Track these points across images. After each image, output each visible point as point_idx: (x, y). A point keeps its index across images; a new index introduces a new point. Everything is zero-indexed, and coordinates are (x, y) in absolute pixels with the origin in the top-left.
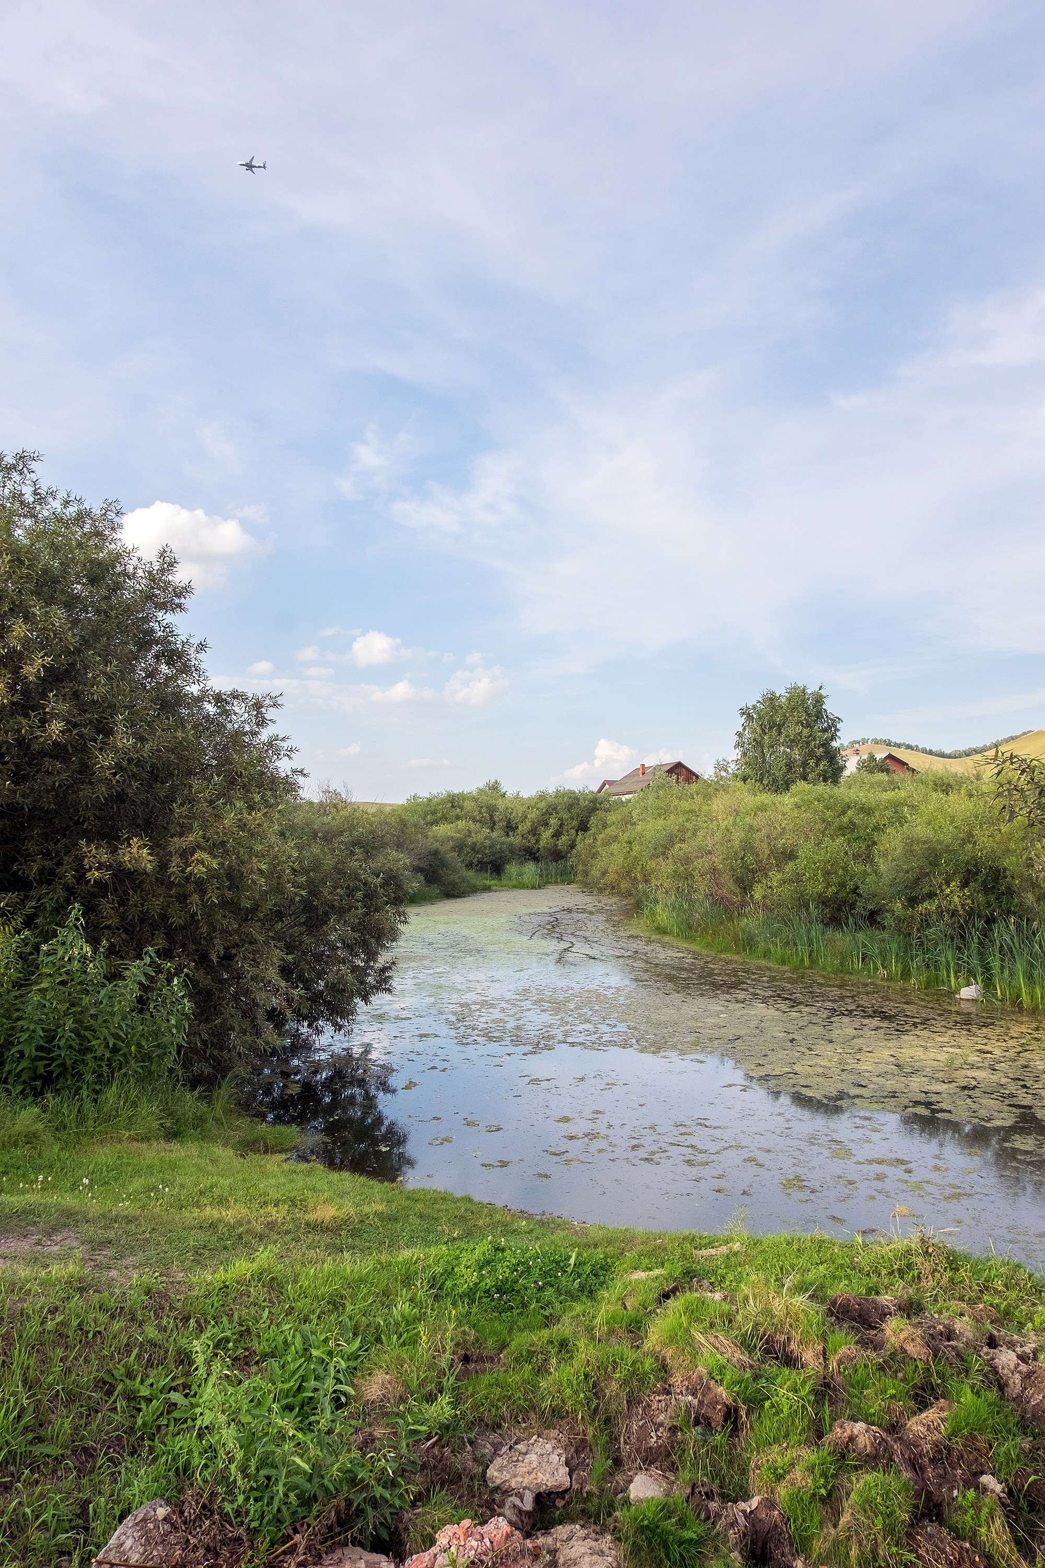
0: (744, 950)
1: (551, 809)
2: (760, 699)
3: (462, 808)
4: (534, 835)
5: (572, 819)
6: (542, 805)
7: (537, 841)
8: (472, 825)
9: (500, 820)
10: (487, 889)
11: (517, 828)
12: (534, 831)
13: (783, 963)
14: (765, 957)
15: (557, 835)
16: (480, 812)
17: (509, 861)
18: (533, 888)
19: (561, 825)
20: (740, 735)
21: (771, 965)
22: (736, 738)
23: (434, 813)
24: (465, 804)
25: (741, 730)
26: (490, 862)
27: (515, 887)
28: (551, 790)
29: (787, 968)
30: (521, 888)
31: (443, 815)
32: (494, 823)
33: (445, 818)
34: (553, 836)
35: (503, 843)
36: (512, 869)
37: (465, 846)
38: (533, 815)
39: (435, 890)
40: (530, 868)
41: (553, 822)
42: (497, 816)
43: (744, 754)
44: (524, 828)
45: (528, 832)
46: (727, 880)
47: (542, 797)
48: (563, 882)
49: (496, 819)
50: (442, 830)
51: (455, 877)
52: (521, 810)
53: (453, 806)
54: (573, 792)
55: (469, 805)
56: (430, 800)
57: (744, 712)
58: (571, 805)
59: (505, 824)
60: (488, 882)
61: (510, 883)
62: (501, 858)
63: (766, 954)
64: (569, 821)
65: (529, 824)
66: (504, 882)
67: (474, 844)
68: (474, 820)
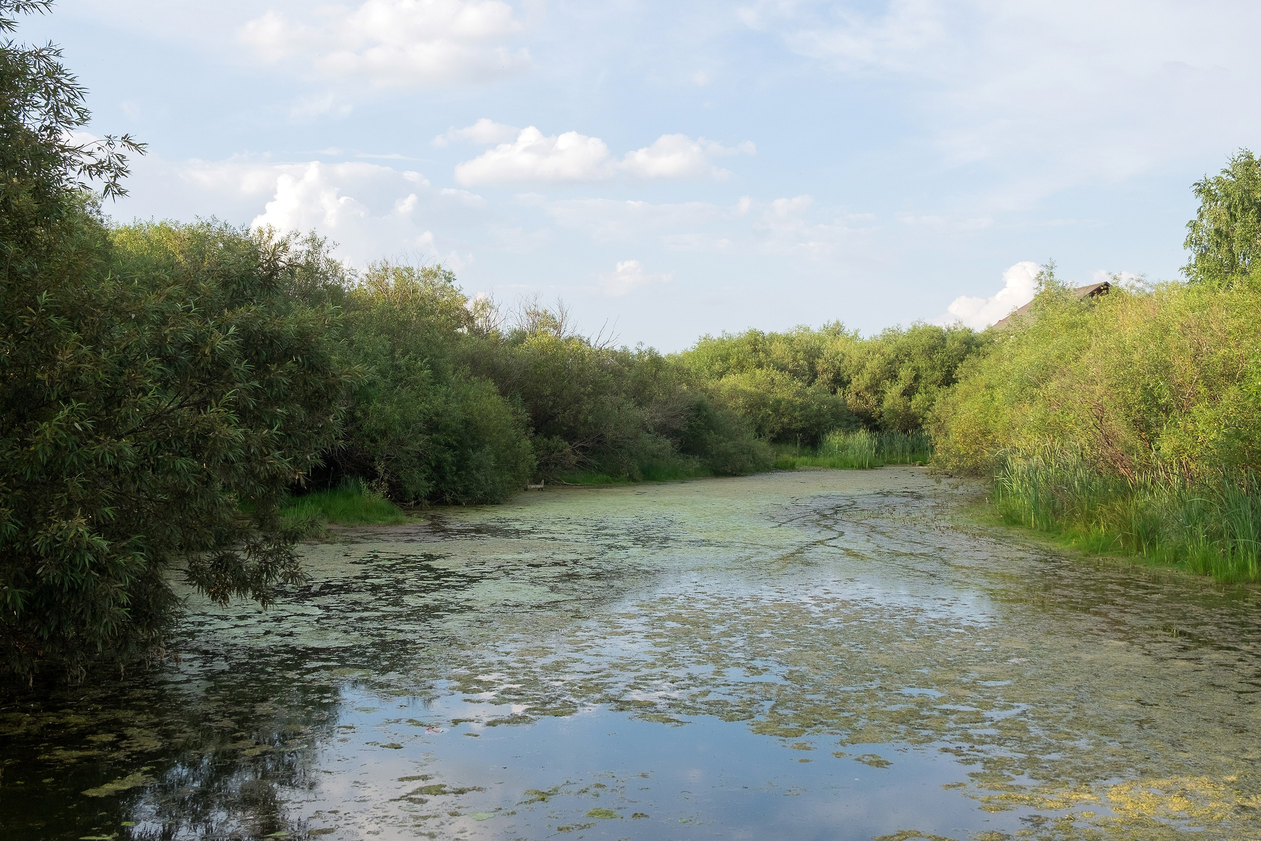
0: (1139, 549)
1: (904, 354)
2: (1228, 167)
3: (767, 353)
4: (876, 392)
5: (933, 368)
6: (889, 350)
7: (880, 402)
8: (778, 377)
9: (825, 371)
10: (790, 467)
11: (849, 382)
12: (875, 387)
13: (1207, 571)
14: (1176, 560)
15: (908, 393)
16: (794, 360)
17: (831, 428)
18: (862, 467)
19: (917, 378)
20: (1193, 225)
21: (1183, 575)
22: (1188, 231)
23: (725, 359)
24: (773, 347)
25: (1195, 217)
26: (802, 430)
27: (833, 466)
28: (906, 327)
29: (1211, 580)
30: (842, 468)
31: (739, 363)
32: (815, 376)
33: (741, 367)
34: (903, 394)
35: (824, 403)
36: (835, 439)
37: (765, 405)
38: (873, 365)
39: (695, 463)
40: (862, 438)
41: (905, 374)
42: (820, 365)
43: (1202, 256)
44: (859, 382)
45: (867, 389)
46: (1118, 425)
47: (890, 337)
48: (913, 462)
49: (819, 368)
50: (731, 381)
51: (728, 446)
52: (855, 355)
53: (755, 350)
54: (937, 330)
55: (779, 350)
56: (722, 341)
57: (1203, 189)
58: (933, 348)
59: (831, 376)
60: (791, 459)
61: (829, 460)
62: (819, 425)
63: (1178, 556)
64: (929, 372)
65: (867, 377)
66: (821, 460)
67: (779, 402)
68: (782, 368)
